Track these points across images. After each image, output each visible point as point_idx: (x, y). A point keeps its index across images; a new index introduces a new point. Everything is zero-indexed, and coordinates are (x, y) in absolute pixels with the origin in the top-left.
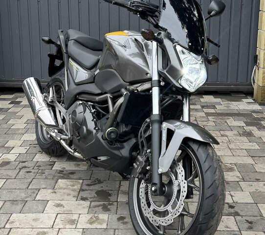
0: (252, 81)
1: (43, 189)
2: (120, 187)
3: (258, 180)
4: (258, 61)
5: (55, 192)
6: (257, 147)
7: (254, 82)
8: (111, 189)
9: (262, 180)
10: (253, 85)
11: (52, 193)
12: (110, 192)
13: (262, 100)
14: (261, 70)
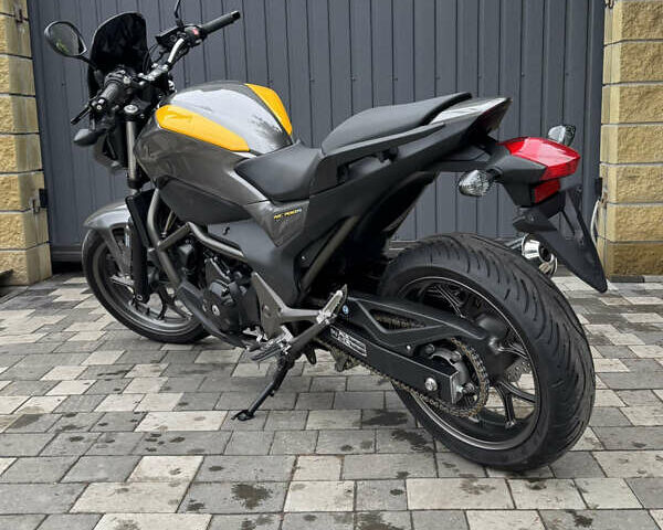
0: (592, 233)
1: (99, 481)
2: (293, 472)
3: (639, 446)
4: (604, 190)
5: (126, 490)
6: (623, 368)
7: (596, 236)
8: (269, 478)
9: (649, 446)
10: (594, 240)
11: (119, 491)
12: (266, 486)
13: (615, 272)
14: (612, 209)
